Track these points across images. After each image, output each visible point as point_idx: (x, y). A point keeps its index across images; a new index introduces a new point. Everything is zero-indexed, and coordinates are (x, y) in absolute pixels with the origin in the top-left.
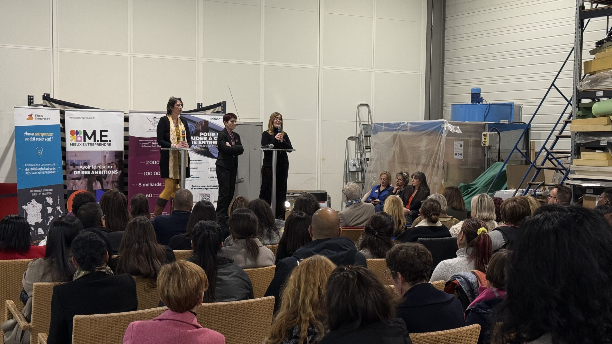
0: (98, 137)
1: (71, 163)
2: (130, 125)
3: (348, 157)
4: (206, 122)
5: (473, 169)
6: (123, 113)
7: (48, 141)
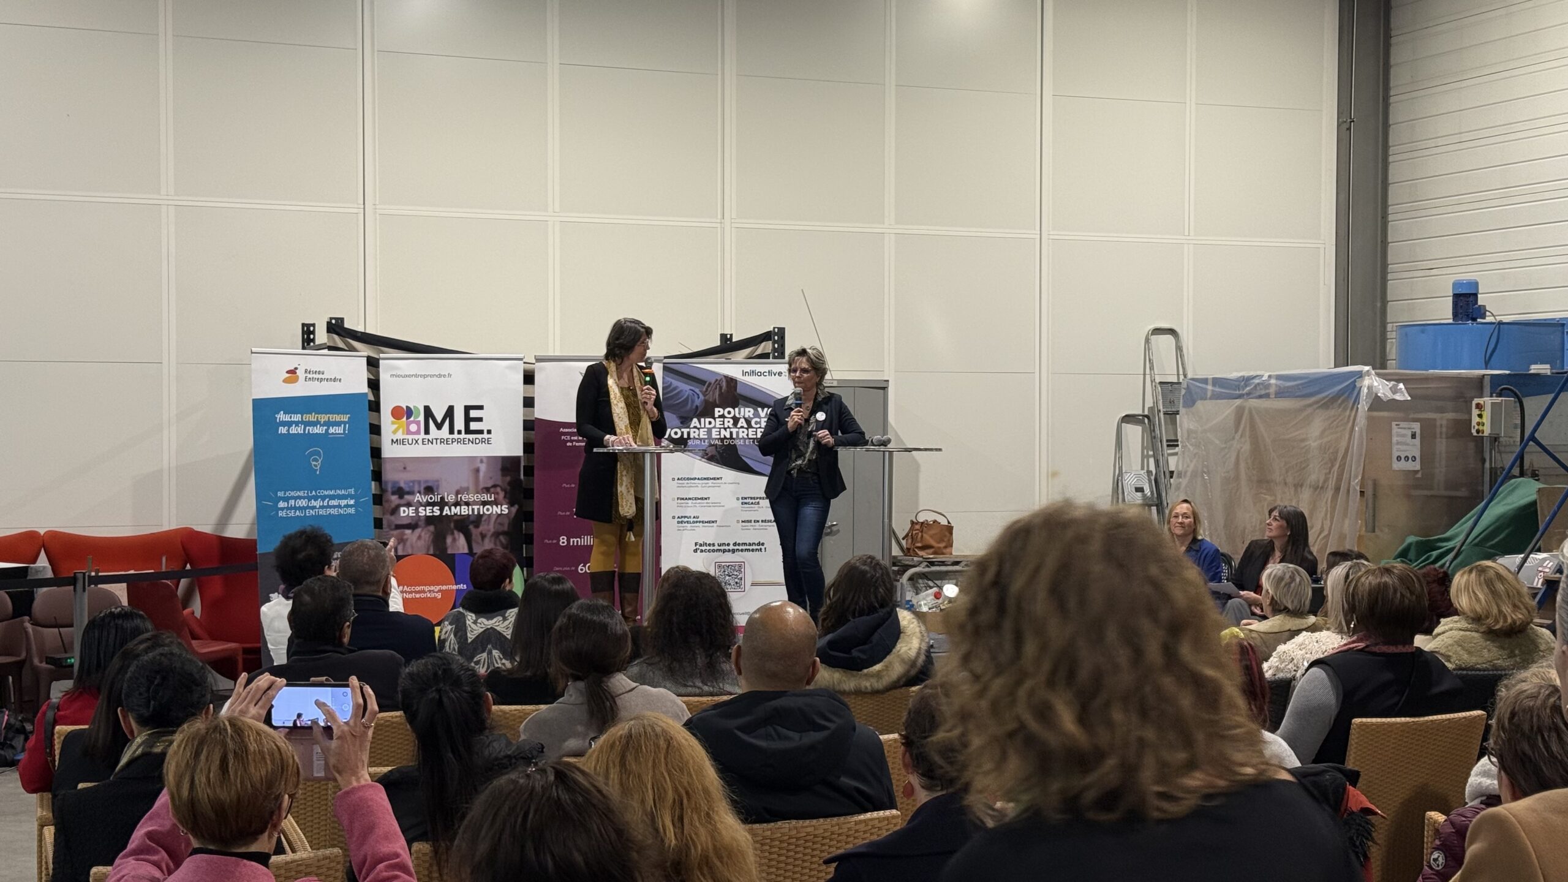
0: (459, 424)
1: (392, 488)
2: (538, 391)
3: (1121, 469)
4: (731, 382)
5: (1450, 498)
6: (522, 362)
7: (336, 434)
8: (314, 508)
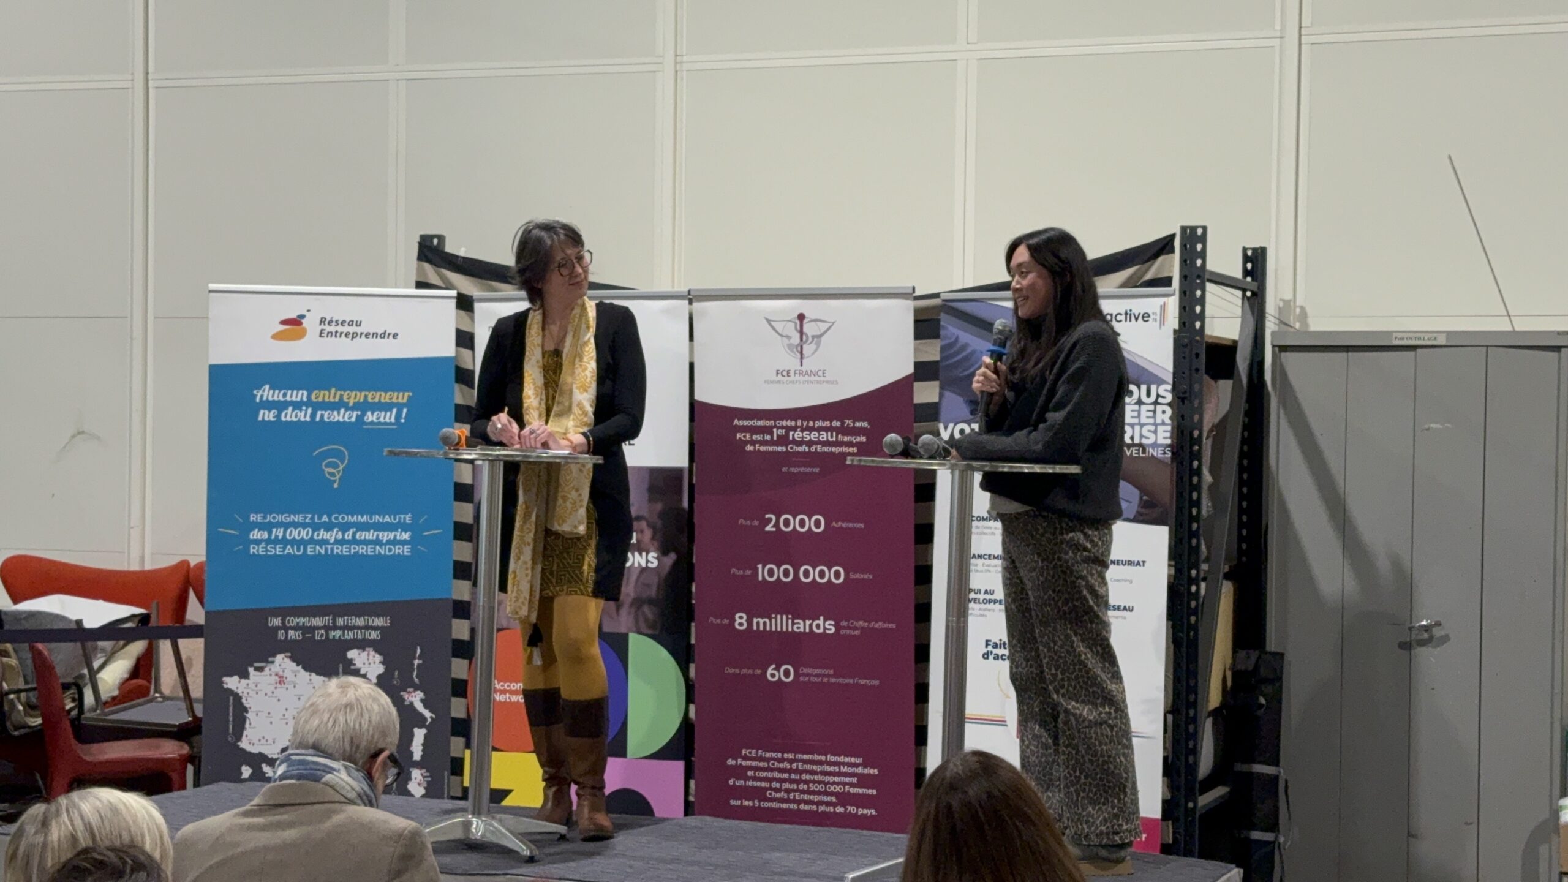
2: (698, 352)
6: (688, 302)
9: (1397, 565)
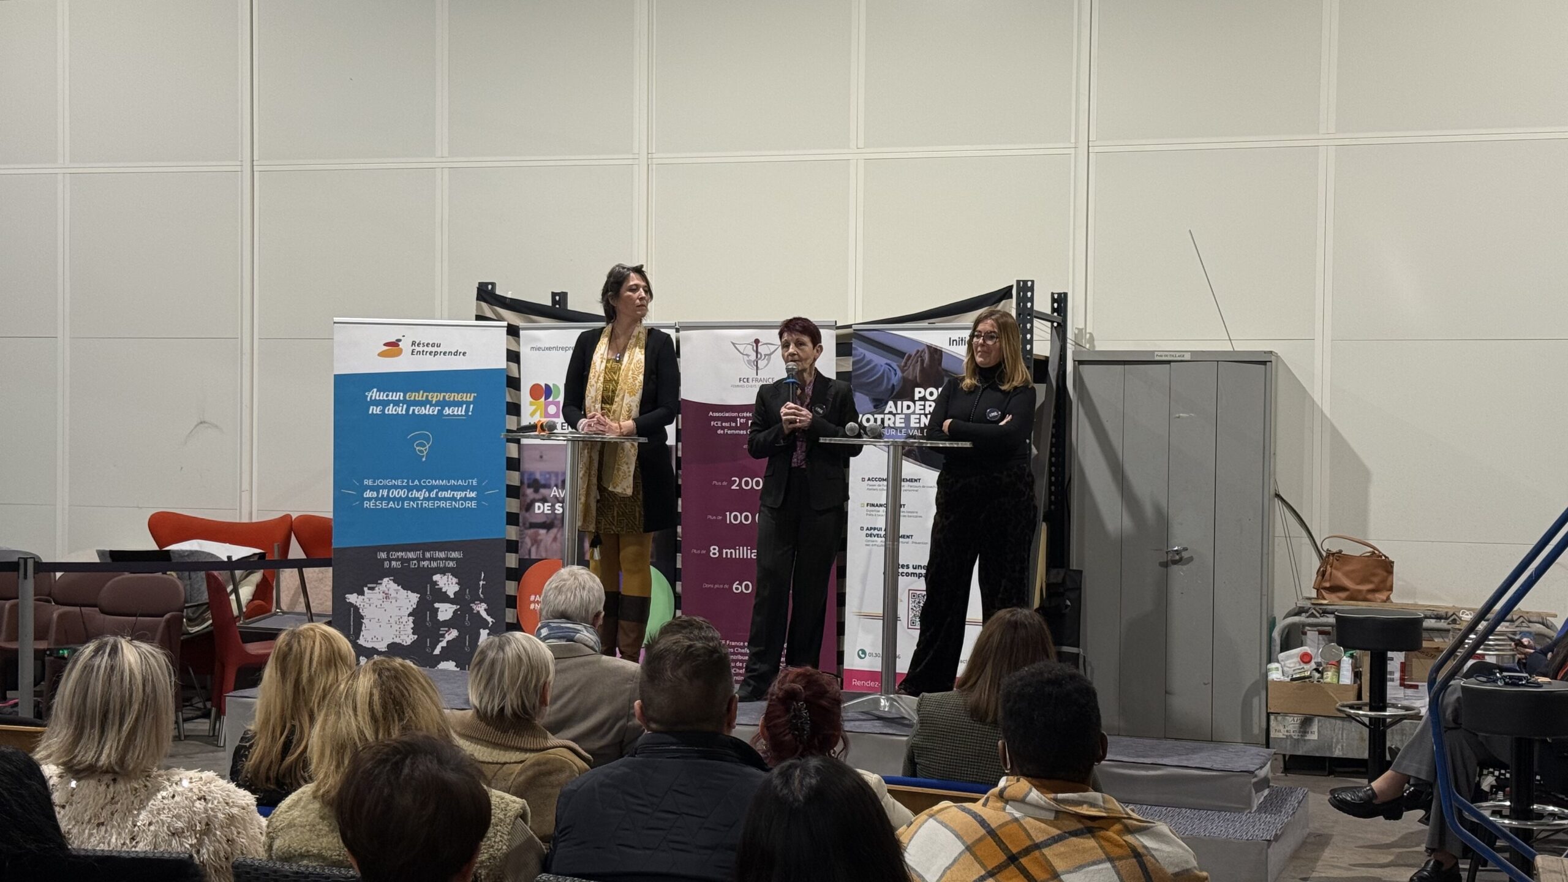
2: (684, 366)
4: (936, 353)
6: (675, 330)
7: (454, 415)
8: (416, 499)
9: (1158, 510)
